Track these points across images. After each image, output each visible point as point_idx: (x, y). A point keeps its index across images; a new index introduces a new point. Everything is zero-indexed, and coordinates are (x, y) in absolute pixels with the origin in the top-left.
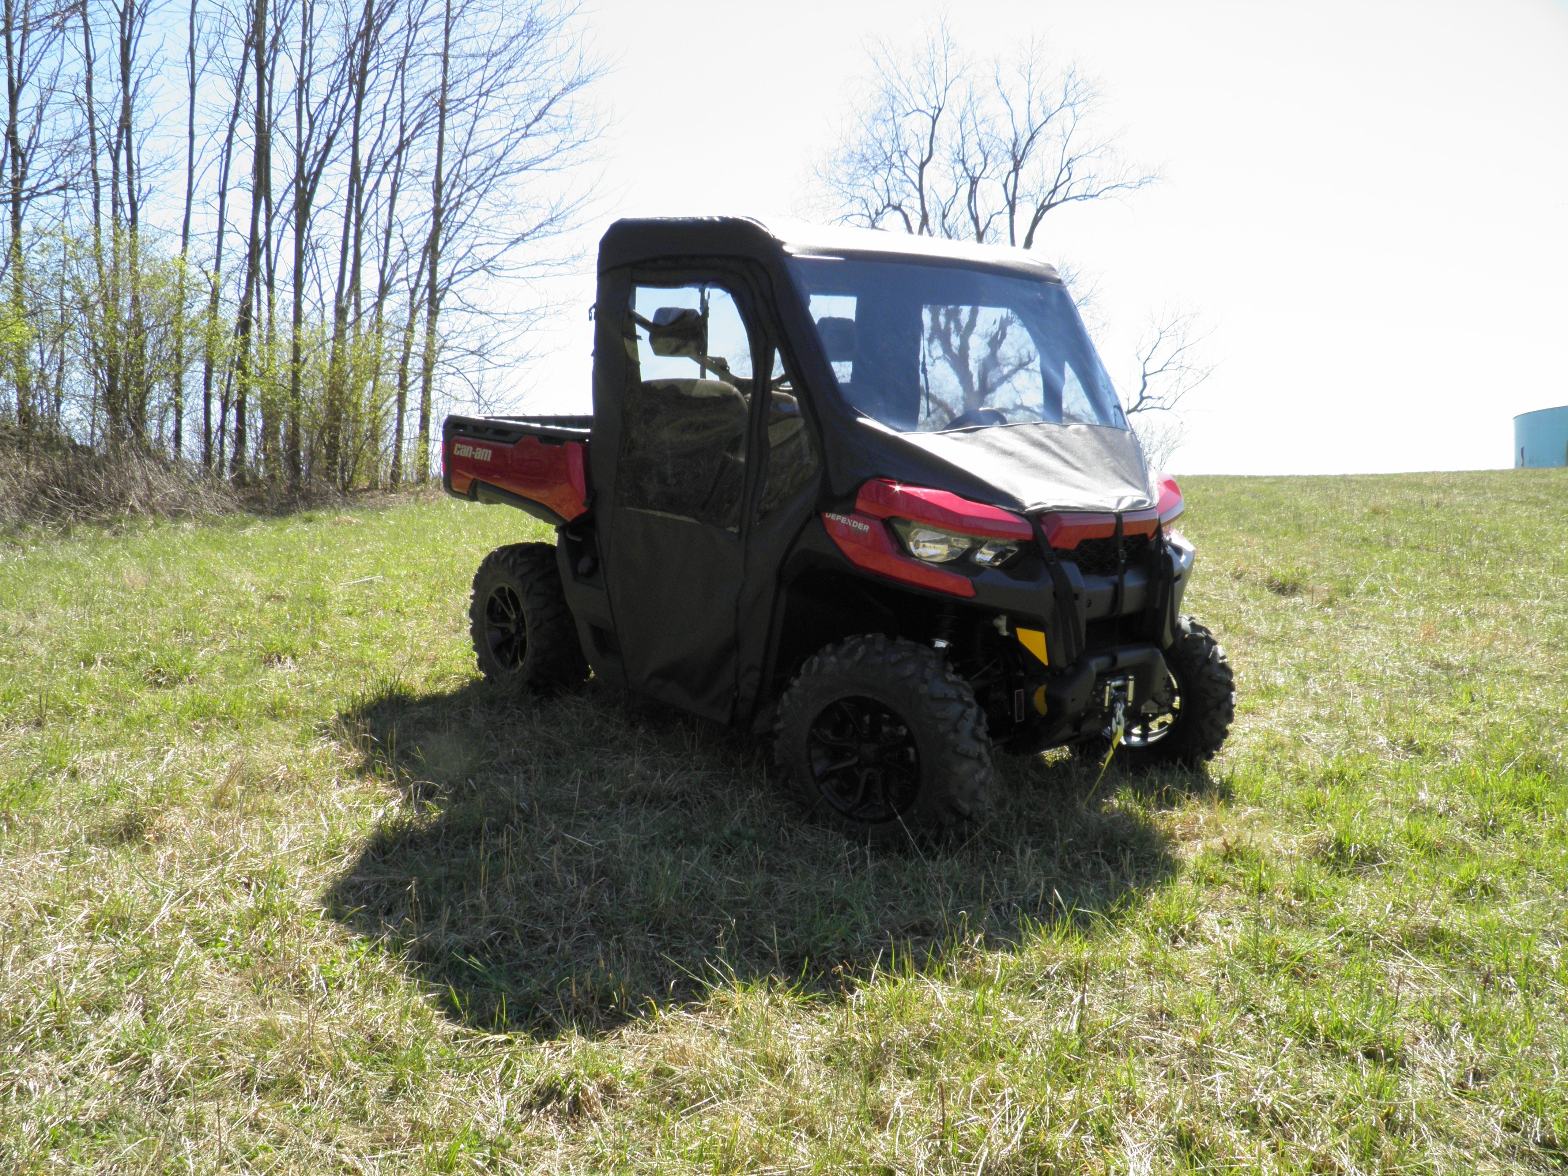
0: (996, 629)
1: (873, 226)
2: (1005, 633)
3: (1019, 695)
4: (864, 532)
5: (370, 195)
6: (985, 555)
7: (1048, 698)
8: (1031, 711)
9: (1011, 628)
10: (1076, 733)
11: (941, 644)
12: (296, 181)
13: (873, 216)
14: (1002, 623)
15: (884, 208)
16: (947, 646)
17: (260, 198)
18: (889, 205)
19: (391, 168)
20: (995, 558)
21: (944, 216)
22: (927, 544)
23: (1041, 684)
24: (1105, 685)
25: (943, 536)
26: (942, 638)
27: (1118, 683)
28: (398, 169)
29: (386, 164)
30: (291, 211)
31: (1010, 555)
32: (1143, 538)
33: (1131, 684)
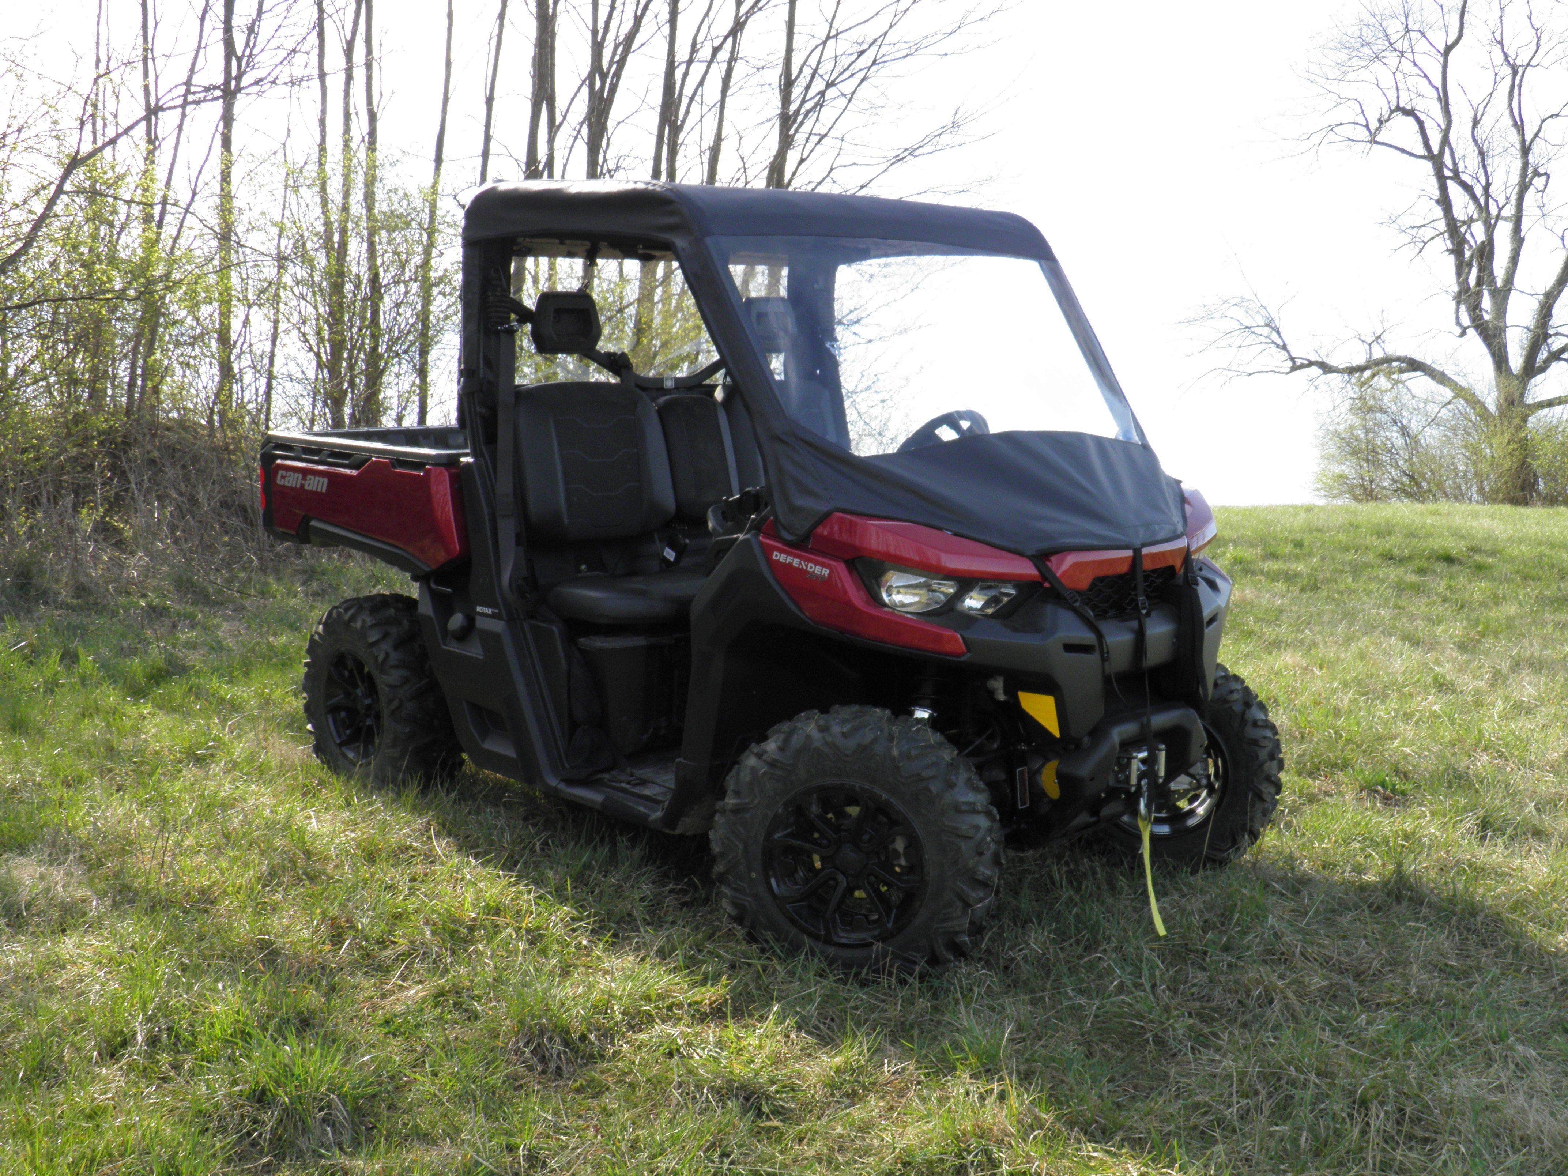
0: (991, 693)
1: (1373, 141)
2: (1002, 697)
3: (1022, 773)
4: (823, 577)
5: (692, 99)
6: (974, 602)
7: (1061, 777)
8: (1038, 794)
9: (1012, 691)
10: (1094, 819)
11: (922, 714)
12: (591, 77)
13: (1374, 125)
14: (997, 685)
15: (1392, 112)
16: (931, 716)
17: (541, 104)
18: (1398, 108)
19: (724, 55)
20: (987, 605)
21: (1476, 122)
22: (901, 590)
23: (1047, 760)
24: (1130, 759)
25: (922, 580)
26: (923, 706)
27: (1143, 755)
28: (733, 58)
29: (716, 51)
30: (582, 124)
31: (1005, 599)
32: (1170, 571)
33: (1162, 756)
